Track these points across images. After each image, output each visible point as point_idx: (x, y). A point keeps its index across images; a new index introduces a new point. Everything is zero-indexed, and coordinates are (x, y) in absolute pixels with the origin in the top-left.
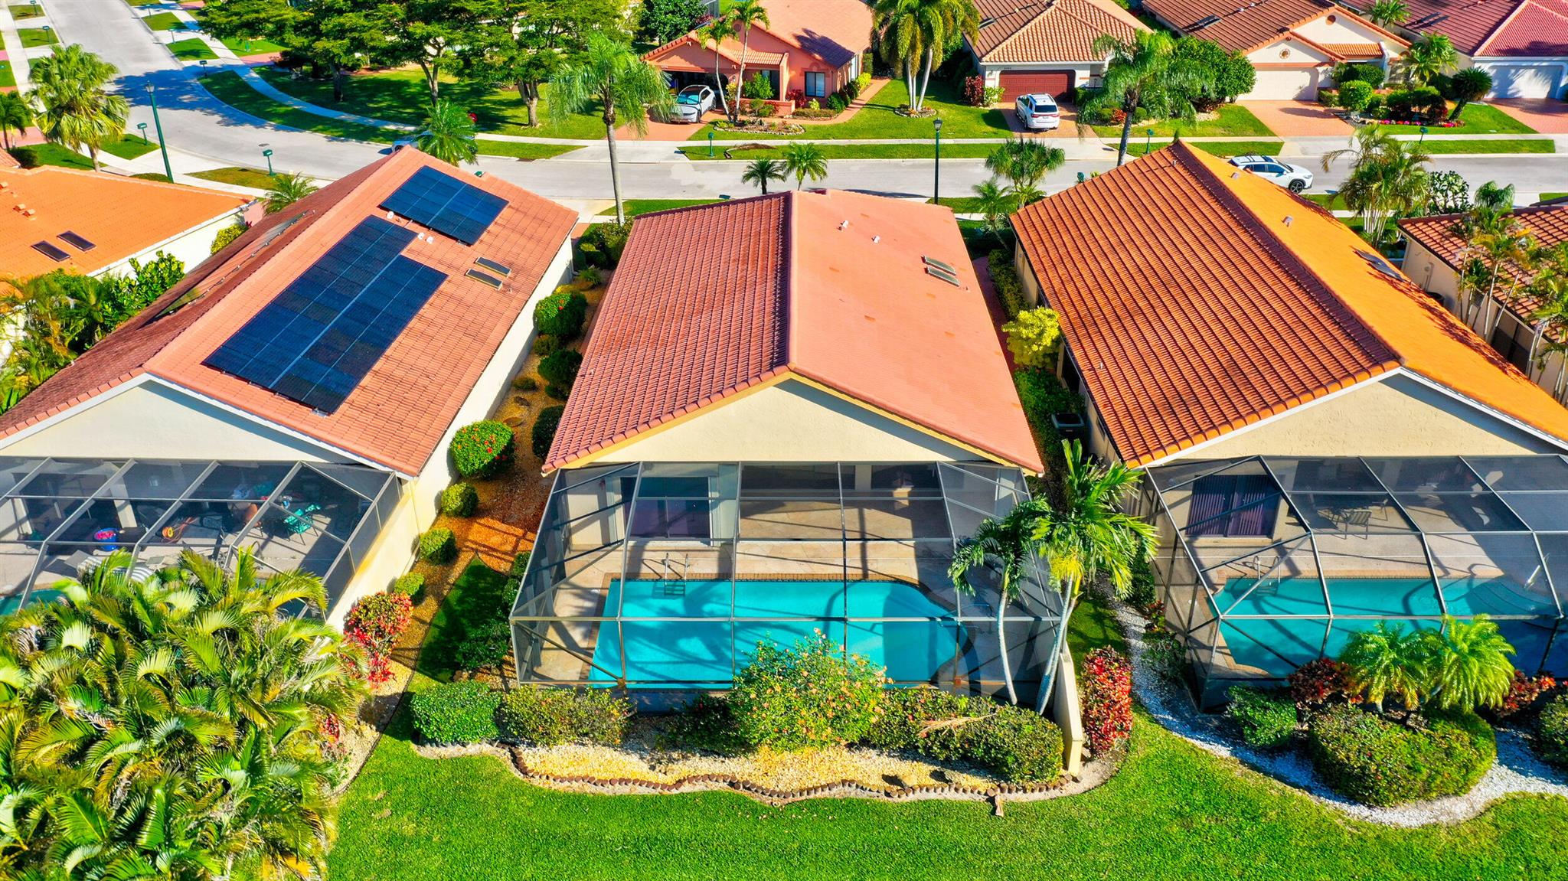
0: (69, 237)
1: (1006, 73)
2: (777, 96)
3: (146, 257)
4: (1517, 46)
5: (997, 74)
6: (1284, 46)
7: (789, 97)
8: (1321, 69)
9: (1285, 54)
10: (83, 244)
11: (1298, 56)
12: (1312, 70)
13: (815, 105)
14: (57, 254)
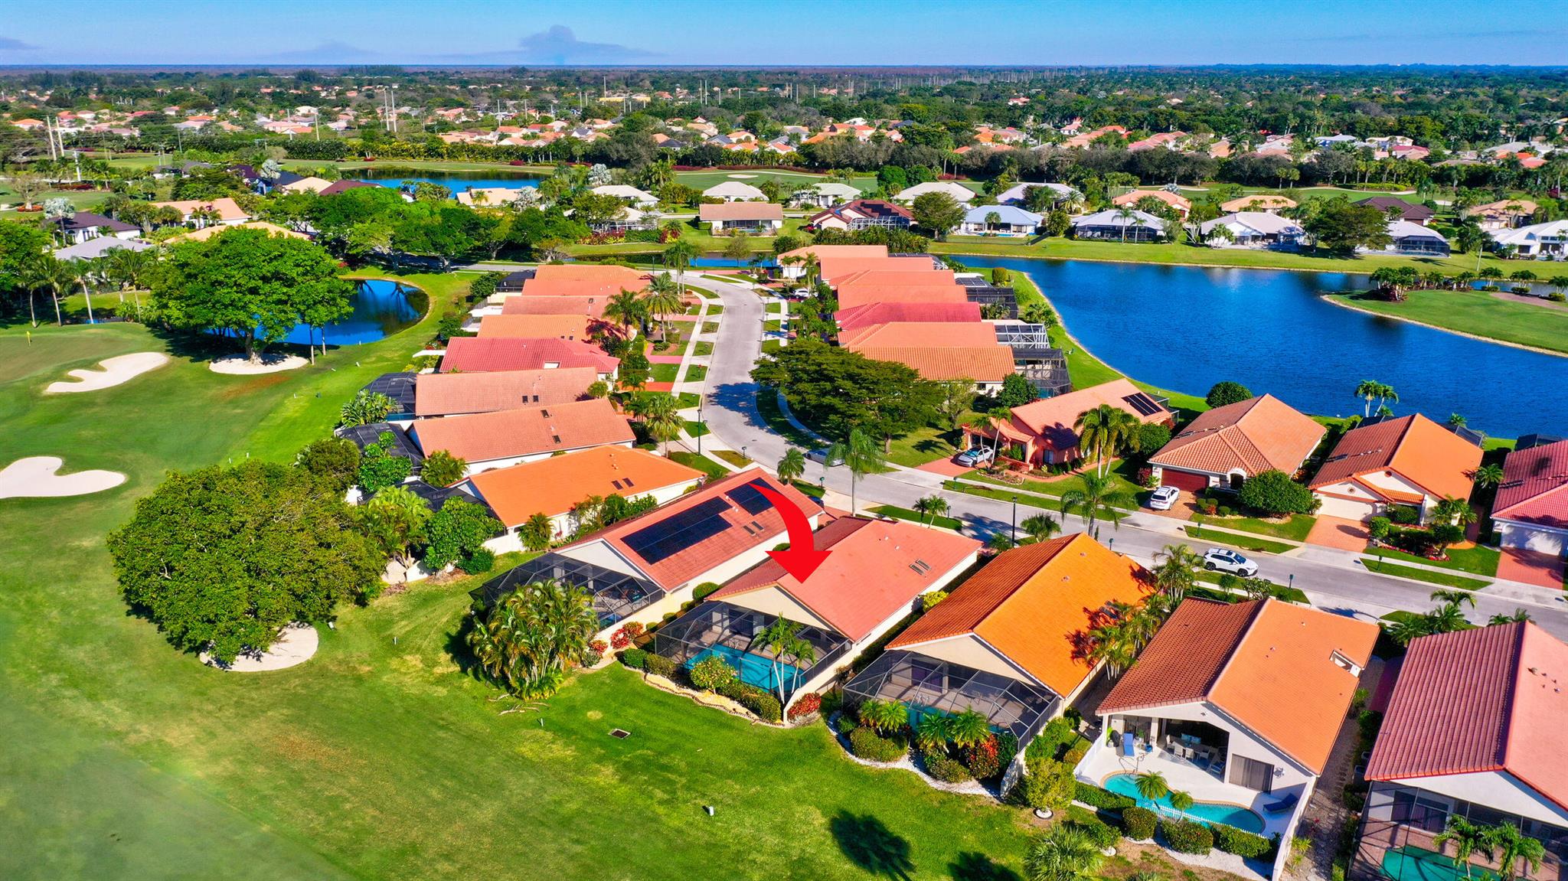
0: (627, 481)
1: (1166, 470)
2: (1024, 460)
3: (642, 496)
4: (1532, 515)
5: (1160, 470)
6: (1350, 486)
7: (1031, 462)
8: (1378, 505)
9: (1351, 490)
10: (630, 484)
11: (1359, 493)
12: (1373, 503)
13: (1045, 468)
14: (619, 486)
